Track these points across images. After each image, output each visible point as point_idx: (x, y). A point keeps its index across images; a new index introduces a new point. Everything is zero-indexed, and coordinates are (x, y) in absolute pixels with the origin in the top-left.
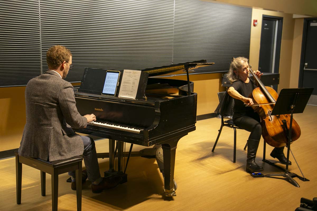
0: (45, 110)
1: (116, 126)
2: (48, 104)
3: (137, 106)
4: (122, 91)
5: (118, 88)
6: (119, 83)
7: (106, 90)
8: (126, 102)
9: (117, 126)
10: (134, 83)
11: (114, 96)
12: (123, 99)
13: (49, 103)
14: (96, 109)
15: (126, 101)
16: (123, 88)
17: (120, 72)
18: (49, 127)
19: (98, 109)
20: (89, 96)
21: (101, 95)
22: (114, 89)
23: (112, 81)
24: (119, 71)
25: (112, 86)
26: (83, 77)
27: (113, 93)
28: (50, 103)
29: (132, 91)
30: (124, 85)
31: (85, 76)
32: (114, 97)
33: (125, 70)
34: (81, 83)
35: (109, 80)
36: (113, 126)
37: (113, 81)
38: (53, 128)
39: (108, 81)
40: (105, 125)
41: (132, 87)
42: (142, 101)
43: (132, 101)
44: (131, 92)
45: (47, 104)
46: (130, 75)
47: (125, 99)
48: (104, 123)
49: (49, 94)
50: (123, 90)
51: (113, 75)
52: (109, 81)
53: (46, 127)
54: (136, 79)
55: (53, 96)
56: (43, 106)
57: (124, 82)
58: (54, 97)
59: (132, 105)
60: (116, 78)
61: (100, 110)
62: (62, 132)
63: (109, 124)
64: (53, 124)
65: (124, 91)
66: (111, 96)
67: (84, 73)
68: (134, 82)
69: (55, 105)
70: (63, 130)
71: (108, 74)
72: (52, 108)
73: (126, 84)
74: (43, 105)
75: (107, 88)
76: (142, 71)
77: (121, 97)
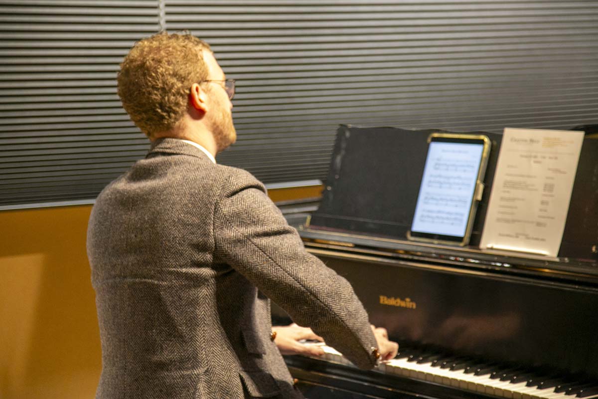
0: (168, 303)
1: (471, 378)
2: (179, 275)
3: (568, 288)
4: (499, 220)
5: (480, 208)
6: (481, 187)
7: (428, 217)
8: (516, 271)
9: (477, 374)
10: (549, 188)
11: (462, 244)
12: (502, 258)
13: (179, 270)
14: (384, 300)
15: (514, 266)
16: (502, 210)
17: (486, 140)
18: (188, 369)
19: (392, 302)
20: (357, 246)
21: (405, 239)
22: (462, 215)
23: (452, 181)
24: (482, 137)
25: (451, 200)
26: (332, 164)
27: (460, 229)
28: (184, 270)
29: (542, 220)
30: (506, 195)
31: (338, 159)
32: (460, 247)
33: (509, 134)
34: (322, 189)
35: (440, 176)
36: (459, 375)
37: (459, 178)
38: (206, 371)
39: (438, 179)
40: (426, 368)
41: (543, 203)
42: (589, 265)
43: (542, 265)
44: (539, 224)
45: (171, 273)
46: (533, 154)
47: (510, 257)
48: (420, 362)
49: (176, 234)
50: (500, 216)
51: (460, 152)
52: (442, 180)
53: (176, 374)
54: (557, 171)
55: (190, 237)
56: (158, 286)
57: (507, 184)
58: (195, 240)
59: (543, 284)
60: (468, 166)
61: (403, 304)
62: (240, 384)
63: (443, 367)
64: (202, 355)
65: (507, 221)
66: (450, 245)
67: (337, 149)
68: (549, 182)
69: (207, 272)
70: (245, 375)
71: (437, 151)
72: (195, 287)
73: (515, 193)
74: (156, 282)
75: (429, 211)
76: (586, 135)
77: (492, 249)
